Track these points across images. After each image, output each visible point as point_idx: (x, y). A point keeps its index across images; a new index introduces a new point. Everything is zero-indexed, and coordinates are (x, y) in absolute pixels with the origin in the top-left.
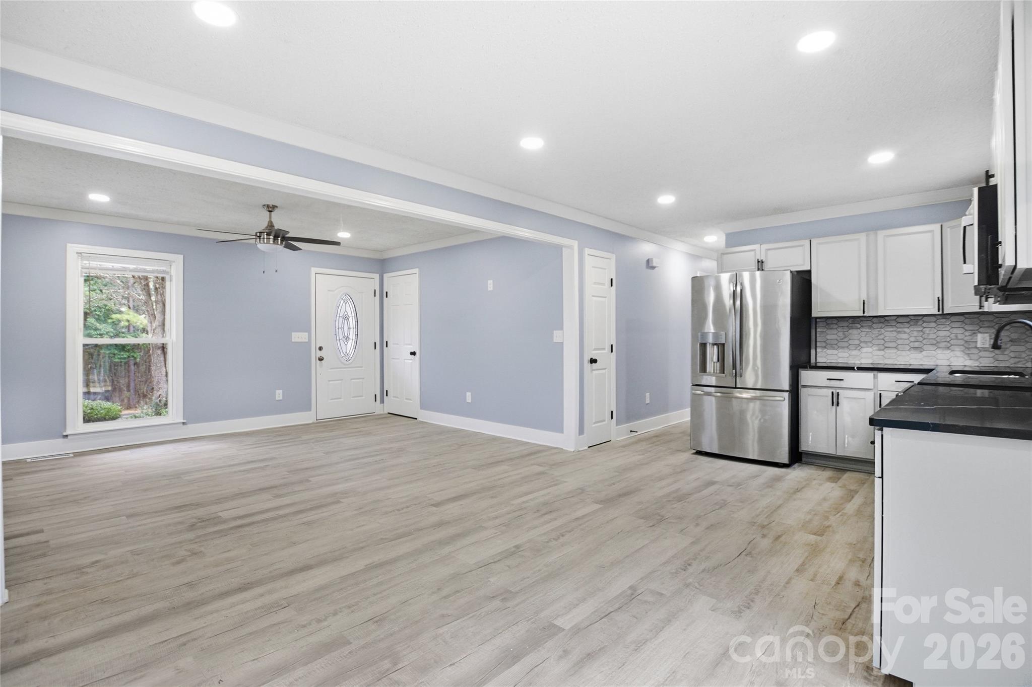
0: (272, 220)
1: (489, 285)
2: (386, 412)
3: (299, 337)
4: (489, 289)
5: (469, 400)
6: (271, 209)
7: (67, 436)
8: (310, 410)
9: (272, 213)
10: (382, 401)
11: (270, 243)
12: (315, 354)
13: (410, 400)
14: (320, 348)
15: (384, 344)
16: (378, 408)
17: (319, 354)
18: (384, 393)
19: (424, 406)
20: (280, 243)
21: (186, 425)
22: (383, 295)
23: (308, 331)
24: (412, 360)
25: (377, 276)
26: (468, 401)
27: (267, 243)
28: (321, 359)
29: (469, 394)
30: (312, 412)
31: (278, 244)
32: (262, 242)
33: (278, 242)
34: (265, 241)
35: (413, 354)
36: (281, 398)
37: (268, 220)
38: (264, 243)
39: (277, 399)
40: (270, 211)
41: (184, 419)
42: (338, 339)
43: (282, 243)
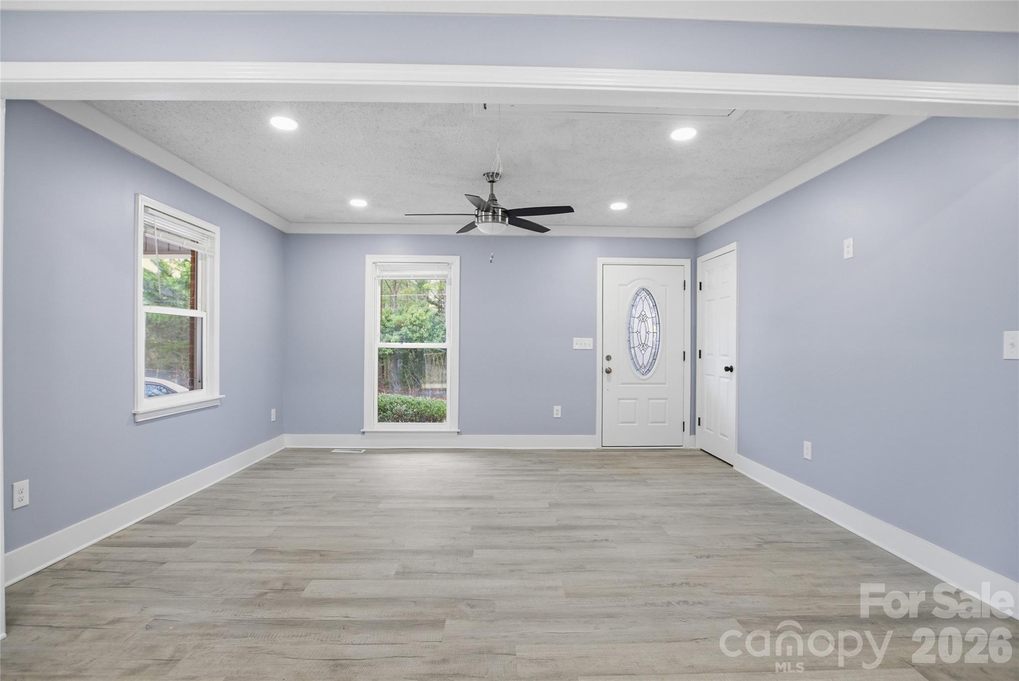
0: (494, 193)
1: (845, 249)
2: (698, 447)
3: (581, 343)
4: (846, 256)
5: (808, 454)
6: (492, 178)
7: (363, 433)
8: (593, 432)
9: (494, 184)
10: (693, 432)
11: (488, 222)
12: (600, 364)
13: (726, 436)
14: (609, 358)
15: (697, 354)
16: (688, 442)
17: (607, 365)
18: (696, 422)
19: (742, 449)
20: (502, 219)
21: (461, 434)
22: (696, 286)
23: (594, 337)
24: (728, 378)
25: (687, 263)
26: (805, 456)
27: (485, 222)
28: (608, 372)
29: (807, 445)
30: (596, 436)
31: (498, 221)
32: (480, 221)
33: (498, 220)
34: (483, 220)
35: (729, 369)
36: (559, 416)
37: (490, 193)
38: (482, 222)
39: (555, 416)
40: (492, 182)
41: (459, 429)
42: (632, 346)
43: (503, 219)
